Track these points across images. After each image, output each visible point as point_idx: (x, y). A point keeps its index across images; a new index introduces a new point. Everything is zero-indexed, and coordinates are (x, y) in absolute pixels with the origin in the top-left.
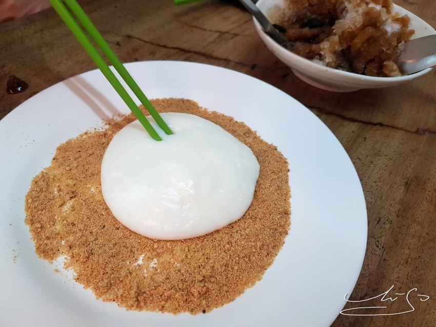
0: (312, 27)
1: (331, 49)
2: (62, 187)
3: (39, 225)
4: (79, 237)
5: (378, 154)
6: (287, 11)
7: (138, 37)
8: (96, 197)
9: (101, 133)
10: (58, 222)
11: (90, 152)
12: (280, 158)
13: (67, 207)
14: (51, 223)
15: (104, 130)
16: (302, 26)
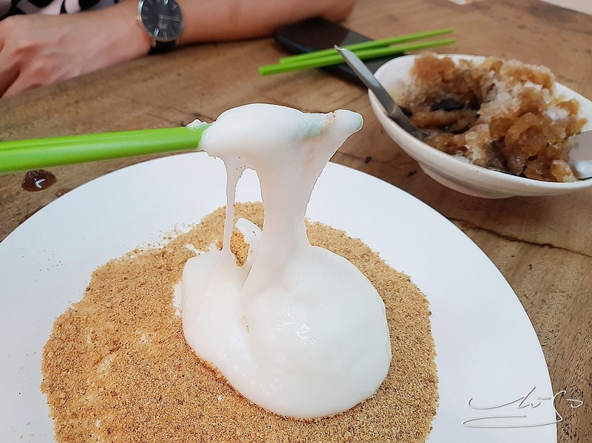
0: (448, 110)
1: (479, 142)
2: (99, 334)
3: (62, 395)
4: (123, 416)
5: (550, 289)
6: (413, 88)
7: (210, 116)
8: (149, 350)
9: (158, 252)
10: (91, 390)
11: (142, 280)
12: (416, 294)
13: (105, 366)
14: (81, 391)
15: (162, 247)
16: (434, 109)
